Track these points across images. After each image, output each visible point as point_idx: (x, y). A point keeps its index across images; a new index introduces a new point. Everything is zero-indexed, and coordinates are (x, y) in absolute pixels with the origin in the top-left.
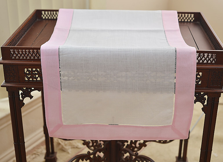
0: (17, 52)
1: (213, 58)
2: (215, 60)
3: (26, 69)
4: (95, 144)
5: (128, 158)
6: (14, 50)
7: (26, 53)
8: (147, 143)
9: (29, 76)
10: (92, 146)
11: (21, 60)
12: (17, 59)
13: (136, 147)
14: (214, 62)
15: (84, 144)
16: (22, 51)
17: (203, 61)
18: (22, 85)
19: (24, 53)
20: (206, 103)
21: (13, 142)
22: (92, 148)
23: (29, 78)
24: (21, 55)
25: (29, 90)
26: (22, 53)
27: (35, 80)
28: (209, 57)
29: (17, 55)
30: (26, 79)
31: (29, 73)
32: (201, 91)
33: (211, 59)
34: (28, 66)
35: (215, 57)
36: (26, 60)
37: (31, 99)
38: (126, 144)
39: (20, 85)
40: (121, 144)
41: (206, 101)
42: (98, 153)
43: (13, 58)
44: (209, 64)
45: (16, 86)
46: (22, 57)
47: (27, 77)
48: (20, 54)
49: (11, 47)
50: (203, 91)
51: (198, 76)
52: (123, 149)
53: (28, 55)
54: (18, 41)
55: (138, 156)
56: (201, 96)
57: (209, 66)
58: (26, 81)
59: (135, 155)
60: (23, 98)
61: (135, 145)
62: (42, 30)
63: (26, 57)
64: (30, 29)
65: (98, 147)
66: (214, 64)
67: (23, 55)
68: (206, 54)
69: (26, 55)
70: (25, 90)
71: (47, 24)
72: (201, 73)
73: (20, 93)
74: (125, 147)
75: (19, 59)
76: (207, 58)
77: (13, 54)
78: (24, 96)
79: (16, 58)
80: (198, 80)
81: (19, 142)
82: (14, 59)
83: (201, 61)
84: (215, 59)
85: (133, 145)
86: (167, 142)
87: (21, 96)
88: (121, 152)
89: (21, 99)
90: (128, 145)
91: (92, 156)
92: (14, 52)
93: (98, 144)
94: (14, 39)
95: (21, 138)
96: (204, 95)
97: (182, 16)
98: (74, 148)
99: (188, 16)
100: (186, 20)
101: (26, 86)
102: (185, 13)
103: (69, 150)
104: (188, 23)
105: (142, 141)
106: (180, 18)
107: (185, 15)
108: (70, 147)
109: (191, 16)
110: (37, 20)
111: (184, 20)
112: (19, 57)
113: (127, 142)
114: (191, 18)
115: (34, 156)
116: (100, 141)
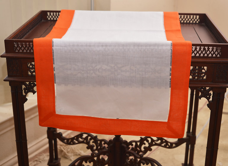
0: (21, 45)
1: (218, 52)
2: (220, 54)
3: (29, 63)
4: (99, 147)
5: (133, 160)
6: (18, 43)
8: (152, 147)
9: (32, 70)
10: (96, 150)
11: (25, 53)
12: (21, 53)
13: (141, 151)
14: (218, 56)
15: (88, 148)
16: (26, 44)
17: (208, 55)
18: (25, 79)
20: (211, 99)
22: (96, 152)
23: (32, 73)
24: (25, 48)
25: (32, 85)
26: (26, 46)
28: (214, 50)
29: (20, 48)
30: (30, 73)
31: (32, 67)
32: (205, 85)
33: (216, 53)
34: (31, 60)
35: (220, 50)
36: (30, 53)
37: (34, 94)
38: (130, 146)
39: (23, 79)
40: (125, 146)
41: (211, 97)
42: (102, 156)
43: (16, 51)
44: (214, 57)
45: (19, 80)
46: (26, 50)
47: (30, 72)
48: (23, 47)
49: (14, 40)
50: (208, 86)
51: (203, 71)
52: (128, 151)
53: (32, 48)
54: (23, 38)
55: (143, 159)
56: (206, 91)
57: (214, 59)
58: (29, 75)
59: (139, 157)
60: (26, 93)
61: (140, 148)
66: (218, 57)
67: (26, 49)
68: (211, 48)
70: (28, 85)
71: (52, 24)
72: (205, 68)
73: (23, 88)
75: (23, 53)
76: (211, 52)
77: (17, 47)
78: (27, 91)
79: (20, 51)
80: (203, 74)
81: (21, 139)
83: (206, 55)
84: (220, 52)
85: (138, 149)
86: (173, 147)
87: (23, 91)
88: (126, 154)
89: (24, 94)
91: (95, 159)
93: (102, 147)
94: (18, 35)
96: (209, 90)
97: (187, 17)
98: (77, 155)
99: (193, 18)
100: (191, 22)
101: (30, 80)
102: (190, 14)
103: (71, 157)
104: (194, 25)
105: (147, 145)
106: (185, 19)
107: (190, 17)
108: (72, 154)
109: (196, 17)
110: (43, 21)
111: (190, 22)
112: (23, 51)
113: (132, 145)
114: (196, 20)
115: (35, 163)
116: (104, 144)
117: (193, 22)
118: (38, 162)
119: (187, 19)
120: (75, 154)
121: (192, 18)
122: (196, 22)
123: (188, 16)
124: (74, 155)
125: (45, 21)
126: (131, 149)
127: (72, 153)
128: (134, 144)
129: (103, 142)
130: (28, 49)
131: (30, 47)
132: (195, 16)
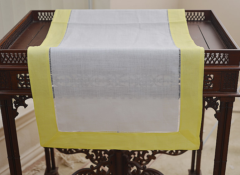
0: (8, 55)
3: (19, 75)
4: (99, 157)
5: (135, 172)
6: (5, 54)
7: (18, 57)
8: (156, 156)
9: (23, 83)
10: (96, 160)
11: (13, 64)
12: (9, 64)
13: (144, 160)
15: (87, 158)
16: (14, 54)
18: (15, 92)
19: (16, 56)
20: (218, 109)
21: (7, 156)
22: (96, 162)
23: (22, 85)
24: (13, 59)
25: (23, 98)
26: (14, 57)
27: (30, 86)
29: (8, 59)
30: (20, 86)
31: (22, 79)
32: (212, 95)
34: (21, 71)
35: (227, 57)
36: (19, 64)
37: (25, 108)
38: (132, 156)
39: (13, 92)
40: (127, 156)
42: (102, 167)
44: (221, 64)
45: (9, 93)
46: (14, 61)
47: (20, 84)
48: (12, 58)
49: (2, 50)
50: (215, 95)
52: (129, 162)
53: (21, 59)
54: (11, 44)
55: (146, 170)
58: (19, 88)
59: (142, 168)
60: (17, 107)
61: (143, 158)
62: (38, 32)
63: (19, 62)
64: (24, 31)
65: (102, 161)
66: (226, 65)
67: (15, 59)
69: (19, 59)
70: (19, 98)
71: (44, 26)
73: (13, 102)
74: (132, 160)
75: (11, 64)
76: (218, 58)
77: (5, 58)
78: (17, 104)
79: (8, 62)
81: (13, 156)
82: (5, 63)
85: (141, 158)
86: (178, 154)
87: (14, 105)
88: (128, 165)
89: (14, 108)
90: (135, 157)
91: (95, 171)
92: (5, 55)
93: (102, 157)
94: (6, 42)
95: (15, 151)
97: (191, 14)
98: (78, 162)
99: (198, 15)
100: (196, 19)
101: (20, 93)
102: (194, 11)
103: (72, 164)
104: (199, 22)
105: (150, 153)
106: (189, 17)
107: (194, 14)
108: (73, 162)
109: (201, 14)
110: (33, 21)
111: (194, 19)
112: (11, 61)
113: (135, 154)
114: (201, 17)
115: (34, 172)
116: (104, 154)
117: (198, 19)
118: (37, 171)
119: (191, 17)
120: (76, 161)
121: (196, 15)
122: (201, 19)
123: (193, 13)
124: (75, 163)
125: (36, 22)
126: (133, 158)
127: (72, 160)
128: (136, 153)
129: (103, 152)
130: (17, 59)
131: (19, 58)
132: (199, 13)
